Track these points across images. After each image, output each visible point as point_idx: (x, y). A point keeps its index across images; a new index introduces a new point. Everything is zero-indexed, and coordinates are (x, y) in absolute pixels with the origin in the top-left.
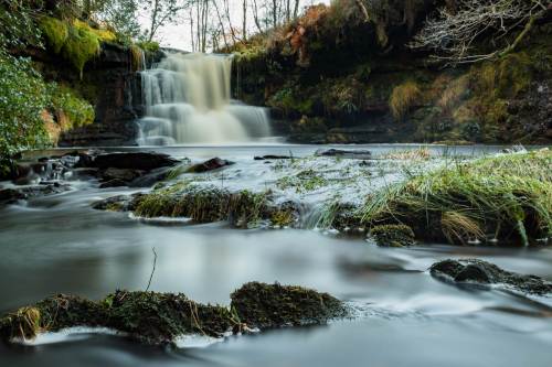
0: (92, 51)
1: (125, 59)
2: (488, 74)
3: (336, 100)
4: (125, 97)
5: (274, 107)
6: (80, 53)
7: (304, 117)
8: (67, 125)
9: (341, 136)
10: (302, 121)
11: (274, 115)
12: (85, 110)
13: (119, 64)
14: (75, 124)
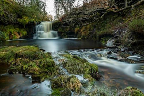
0: (26, 23)
1: (33, 24)
2: (88, 26)
3: (66, 30)
4: (33, 30)
5: (59, 31)
6: (24, 24)
7: (63, 33)
8: (21, 35)
9: (66, 37)
10: (63, 34)
11: (59, 33)
12: (25, 33)
13: (32, 25)
14: (23, 35)
